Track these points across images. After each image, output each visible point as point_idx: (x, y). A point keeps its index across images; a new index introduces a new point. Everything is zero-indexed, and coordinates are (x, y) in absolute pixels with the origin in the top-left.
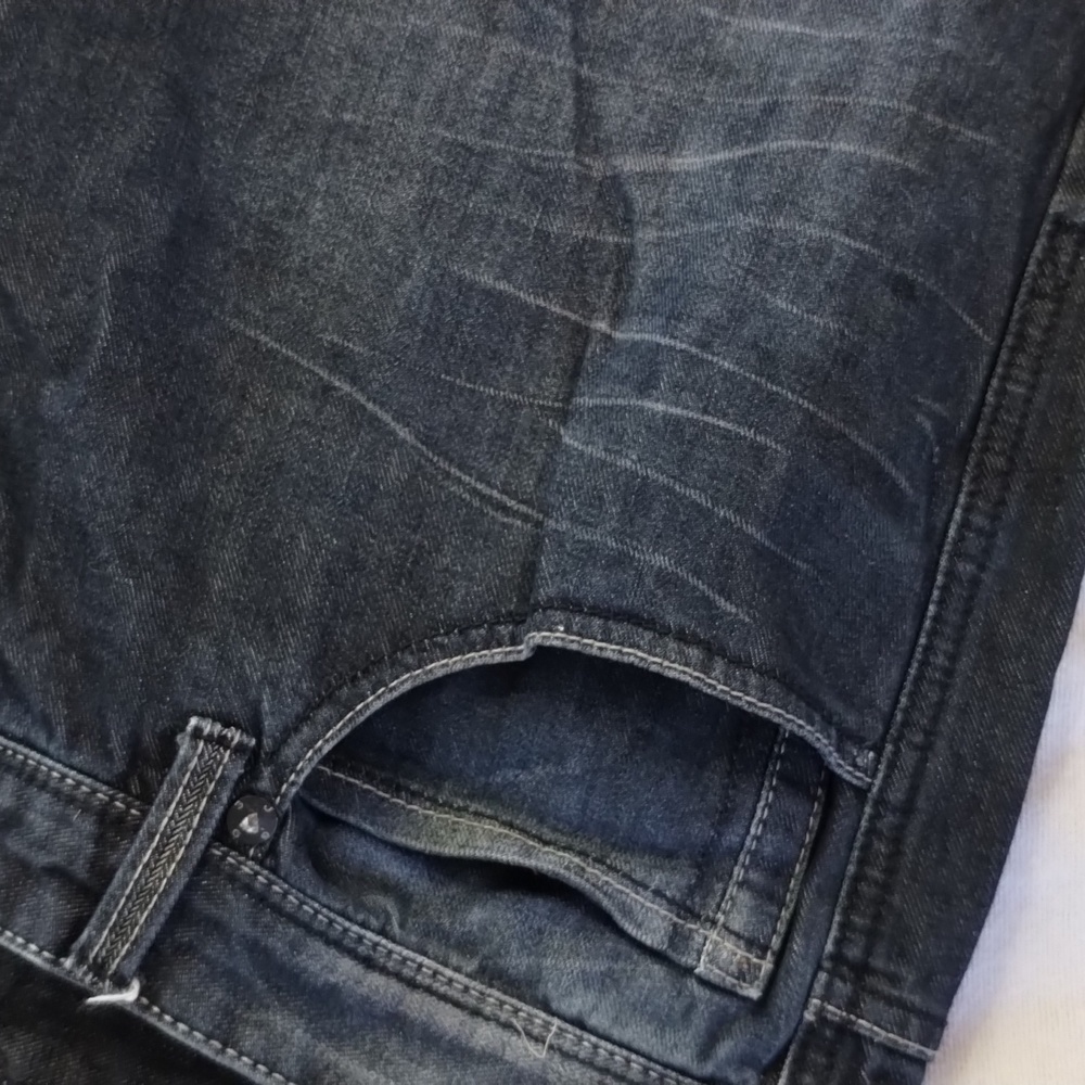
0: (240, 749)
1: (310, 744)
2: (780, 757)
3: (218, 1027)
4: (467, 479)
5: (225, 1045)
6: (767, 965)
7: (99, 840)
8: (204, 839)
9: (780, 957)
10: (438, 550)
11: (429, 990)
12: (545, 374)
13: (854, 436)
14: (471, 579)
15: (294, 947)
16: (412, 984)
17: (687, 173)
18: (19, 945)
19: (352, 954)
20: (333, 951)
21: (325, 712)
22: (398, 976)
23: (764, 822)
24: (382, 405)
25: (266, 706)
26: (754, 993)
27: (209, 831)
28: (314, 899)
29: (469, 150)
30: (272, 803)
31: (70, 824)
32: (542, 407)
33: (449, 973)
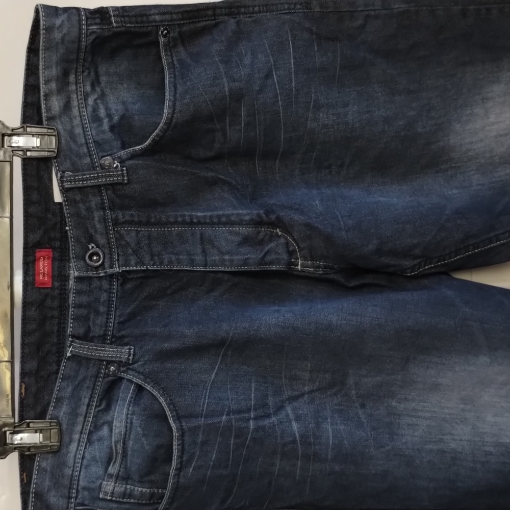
0: (128, 359)
1: (134, 376)
2: (158, 491)
3: (65, 376)
4: (208, 393)
5: (62, 379)
6: (109, 498)
7: (99, 336)
8: (107, 359)
9: (111, 501)
10: (189, 391)
11: (85, 421)
12: (238, 405)
13: (236, 486)
14: (185, 401)
15: (88, 388)
16: (85, 417)
17: (292, 427)
18: (71, 317)
19: (90, 401)
20: (89, 396)
21: (142, 377)
22: (86, 413)
23: (142, 491)
24: (218, 369)
25: (140, 363)
26: (101, 496)
27: (109, 359)
28: (100, 388)
29: (281, 374)
30: (118, 372)
31: (101, 328)
32: (230, 406)
33: (90, 424)
